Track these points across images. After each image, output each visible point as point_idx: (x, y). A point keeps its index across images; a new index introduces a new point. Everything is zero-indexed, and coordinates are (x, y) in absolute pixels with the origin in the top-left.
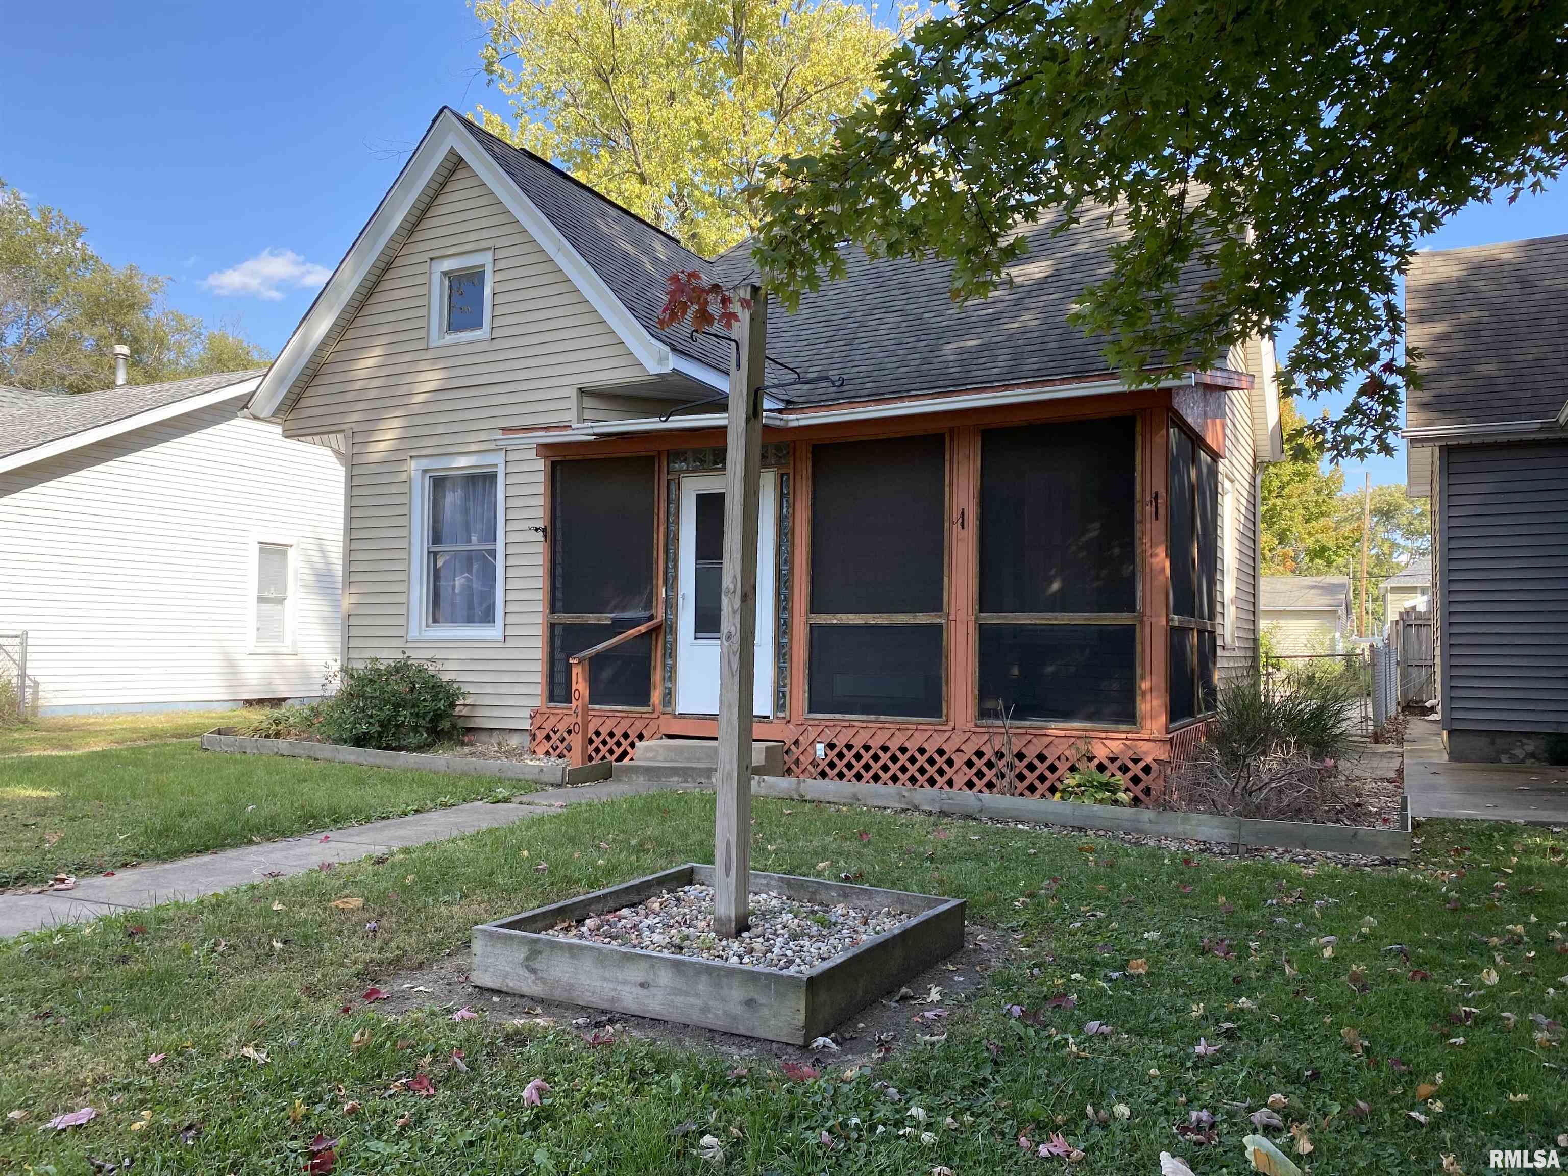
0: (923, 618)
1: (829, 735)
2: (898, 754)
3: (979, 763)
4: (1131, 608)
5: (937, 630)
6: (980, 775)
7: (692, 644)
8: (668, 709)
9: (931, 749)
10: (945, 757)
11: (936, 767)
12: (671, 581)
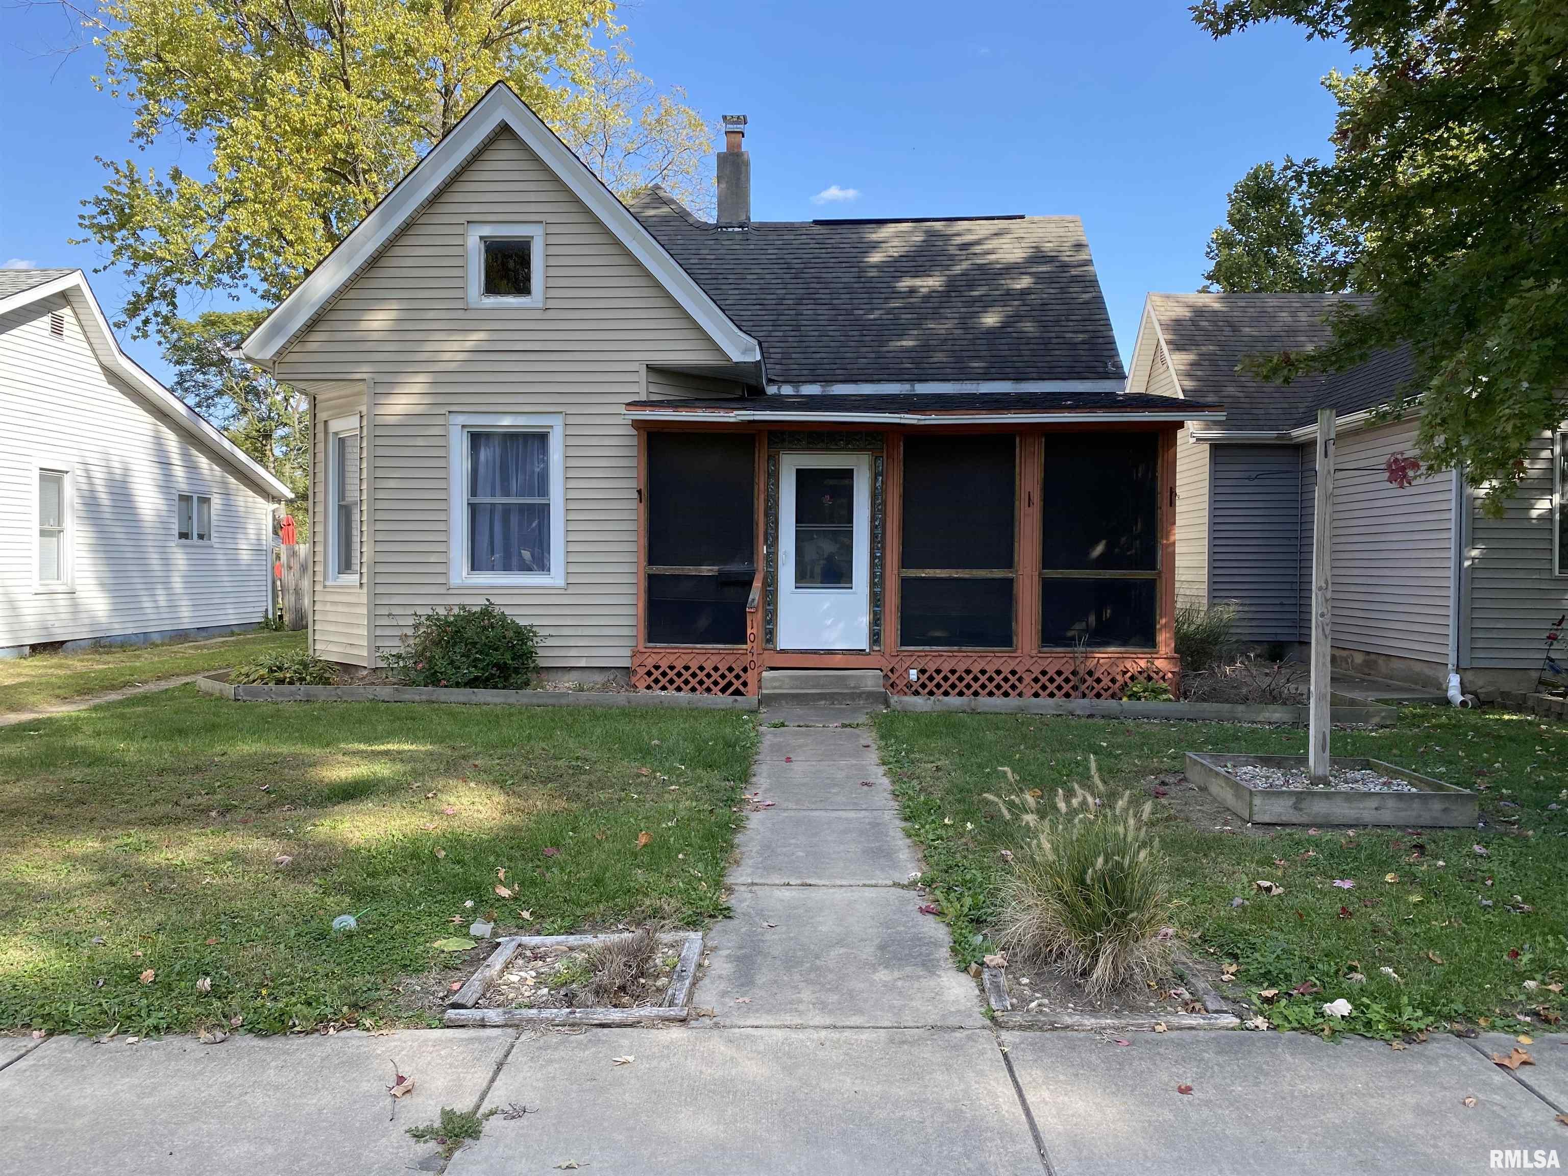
0: (998, 574)
1: (922, 664)
2: (979, 675)
3: (1044, 679)
4: (1154, 568)
5: (1010, 581)
6: (1044, 688)
7: (793, 593)
8: (770, 646)
9: (1006, 671)
10: (1017, 676)
11: (1010, 683)
12: (773, 540)
